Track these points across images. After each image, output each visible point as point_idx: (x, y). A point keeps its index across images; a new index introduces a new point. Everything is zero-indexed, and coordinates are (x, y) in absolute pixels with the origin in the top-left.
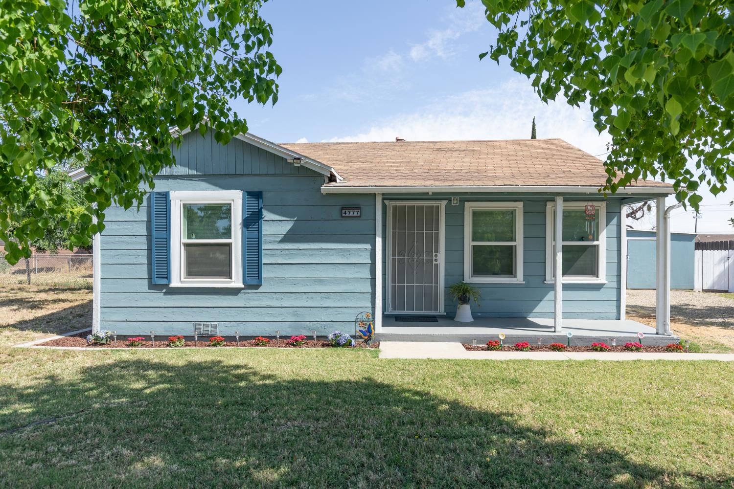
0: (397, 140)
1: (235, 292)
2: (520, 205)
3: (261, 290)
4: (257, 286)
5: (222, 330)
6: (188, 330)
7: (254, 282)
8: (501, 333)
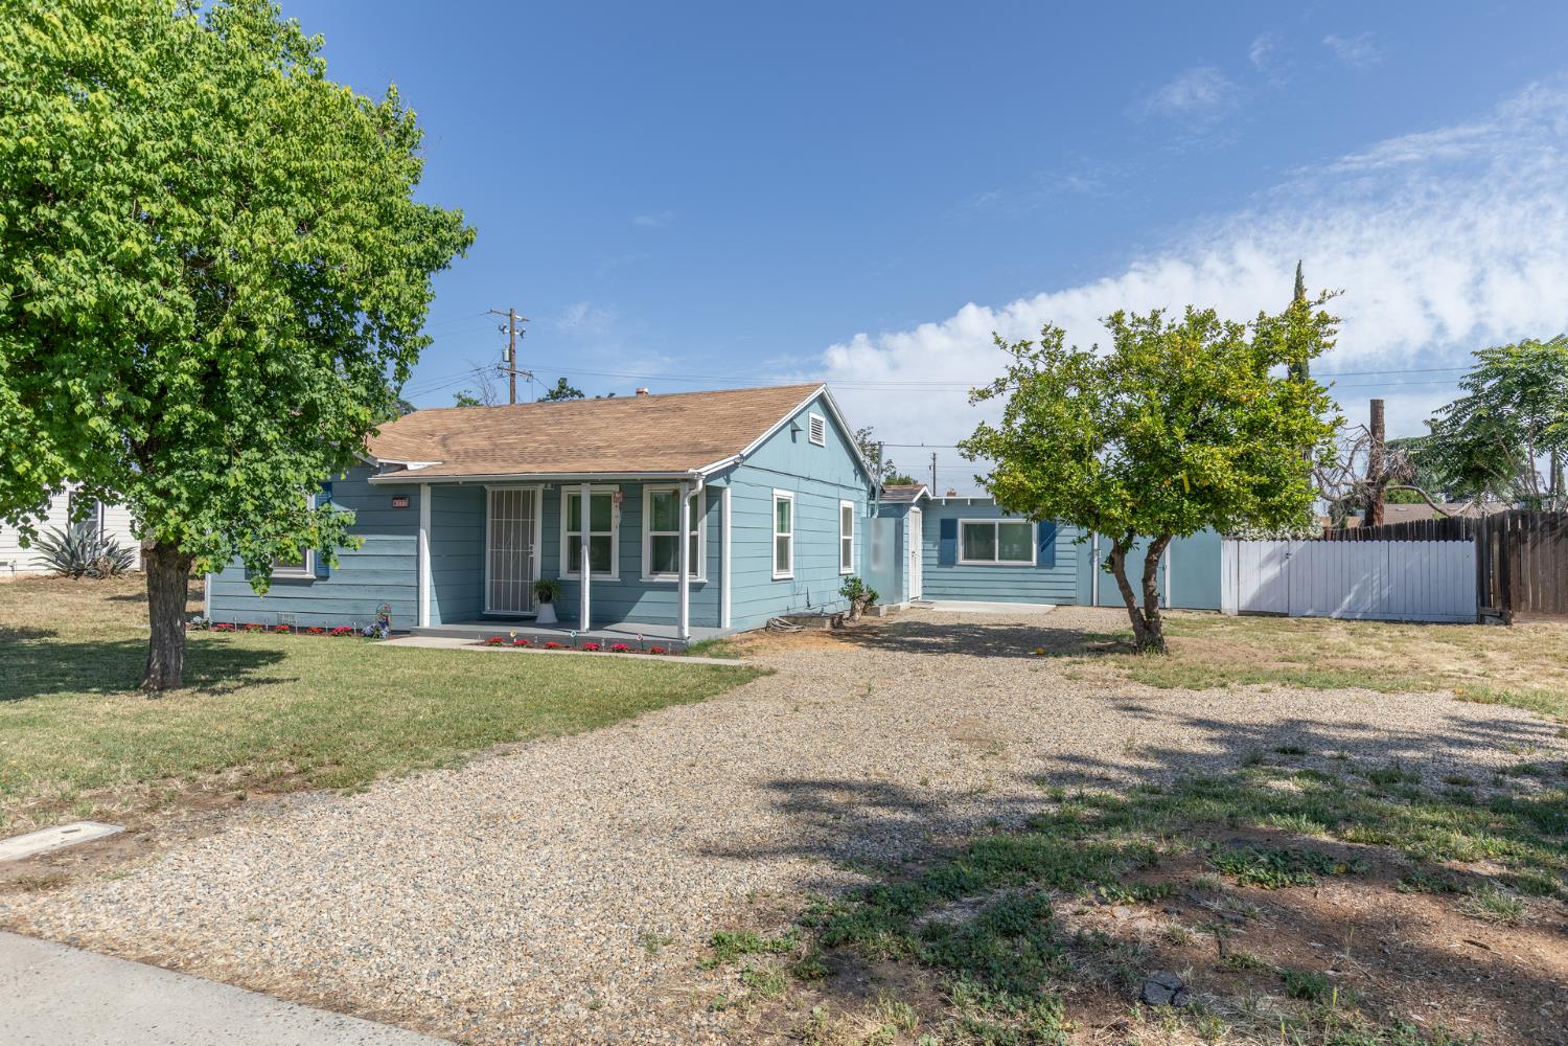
0: (638, 393)
1: (308, 583)
2: (616, 488)
3: (330, 581)
4: (326, 578)
5: (299, 621)
6: (273, 620)
7: (323, 574)
8: (513, 631)
